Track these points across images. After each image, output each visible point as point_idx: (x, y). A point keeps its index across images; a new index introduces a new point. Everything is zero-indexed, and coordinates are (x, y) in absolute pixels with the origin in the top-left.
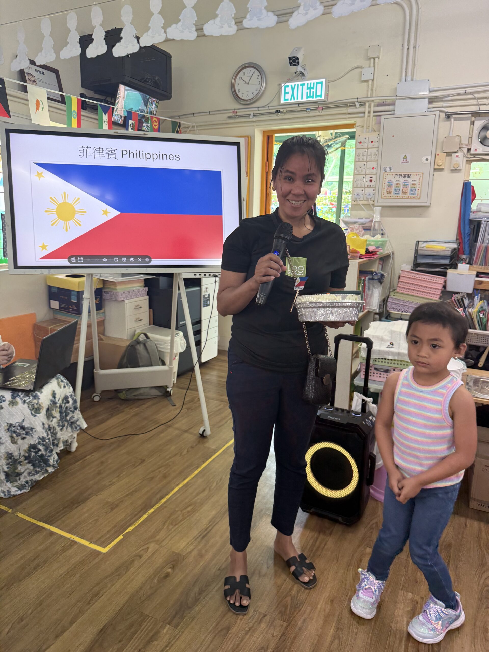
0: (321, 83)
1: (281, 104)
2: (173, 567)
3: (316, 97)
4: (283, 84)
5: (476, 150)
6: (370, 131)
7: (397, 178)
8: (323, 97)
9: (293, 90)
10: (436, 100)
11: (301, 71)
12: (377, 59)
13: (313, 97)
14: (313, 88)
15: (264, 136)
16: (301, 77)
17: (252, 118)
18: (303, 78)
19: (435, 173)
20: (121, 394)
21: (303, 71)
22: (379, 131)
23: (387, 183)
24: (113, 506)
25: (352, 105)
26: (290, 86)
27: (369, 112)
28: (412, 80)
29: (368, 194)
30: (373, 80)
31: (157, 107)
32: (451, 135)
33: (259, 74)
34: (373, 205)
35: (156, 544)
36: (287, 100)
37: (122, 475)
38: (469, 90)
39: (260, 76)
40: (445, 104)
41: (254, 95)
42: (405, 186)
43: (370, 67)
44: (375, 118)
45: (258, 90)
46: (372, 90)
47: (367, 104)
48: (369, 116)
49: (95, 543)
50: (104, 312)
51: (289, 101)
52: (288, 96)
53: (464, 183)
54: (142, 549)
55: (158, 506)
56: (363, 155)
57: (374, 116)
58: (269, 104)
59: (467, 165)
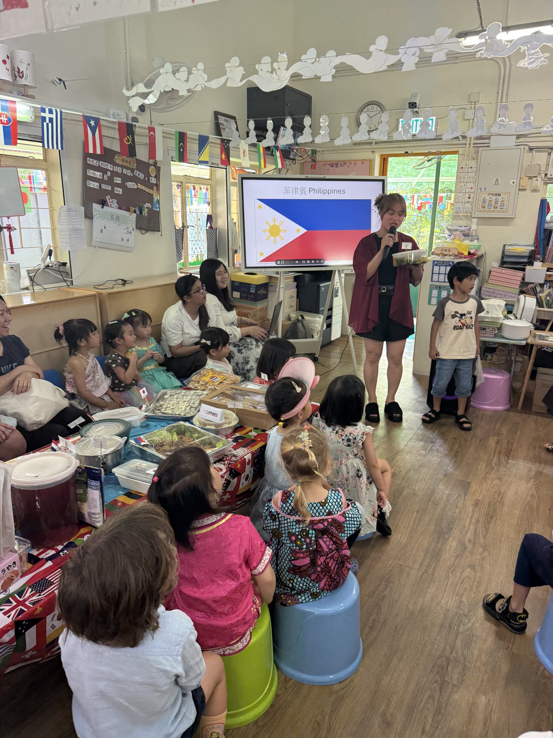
0: (432, 120)
4: (401, 120)
5: (551, 175)
6: (470, 159)
7: (490, 196)
10: (522, 136)
11: (416, 111)
12: (477, 103)
15: (381, 159)
16: (416, 115)
17: (374, 146)
18: (418, 116)
19: (520, 192)
21: (418, 112)
22: (477, 159)
23: (482, 200)
25: (457, 138)
27: (470, 144)
29: (467, 208)
30: (473, 119)
32: (532, 164)
33: (381, 110)
34: (471, 216)
39: (381, 112)
40: (528, 140)
41: (376, 127)
42: (496, 202)
43: (471, 109)
44: (475, 148)
47: (468, 138)
48: (469, 147)
50: (268, 301)
53: (541, 200)
56: (464, 178)
57: (473, 147)
59: (545, 186)
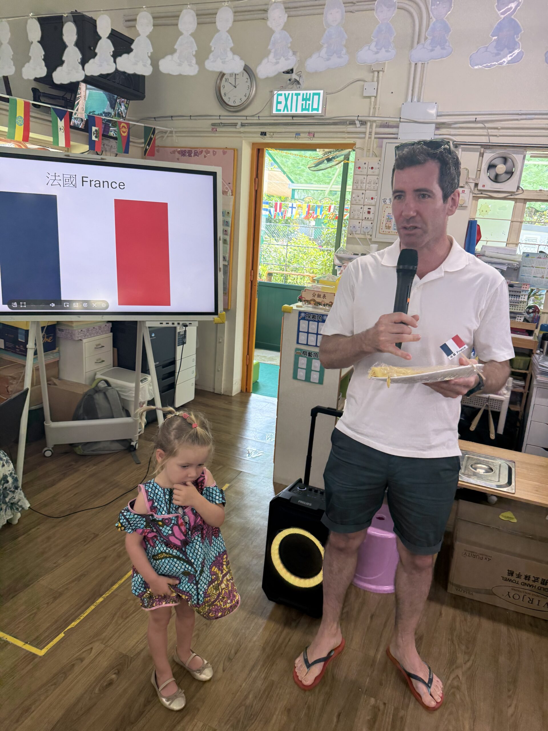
0: (319, 94)
1: (272, 115)
2: (118, 673)
3: (312, 111)
4: (275, 92)
5: (484, 186)
6: (371, 155)
8: (320, 112)
9: (286, 100)
10: (443, 126)
11: (295, 79)
12: (381, 73)
13: (308, 110)
14: (309, 101)
15: (253, 149)
16: (296, 84)
17: (239, 128)
18: (298, 86)
20: (77, 448)
21: (298, 79)
22: (381, 156)
23: (386, 217)
24: (56, 596)
25: (352, 123)
26: (283, 95)
27: (370, 133)
28: (419, 101)
29: (365, 228)
30: (376, 97)
31: (127, 108)
33: (249, 78)
34: (370, 239)
35: (102, 643)
36: (280, 110)
37: (70, 554)
38: (479, 118)
39: (249, 80)
40: (453, 131)
41: (242, 102)
43: (373, 81)
44: (377, 140)
45: (247, 95)
46: (374, 108)
47: (369, 124)
48: (370, 138)
49: (31, 644)
50: (59, 352)
51: (282, 112)
52: (281, 107)
53: (469, 222)
54: (84, 650)
55: (108, 595)
56: (361, 183)
57: (375, 138)
58: (259, 113)
59: (474, 201)
